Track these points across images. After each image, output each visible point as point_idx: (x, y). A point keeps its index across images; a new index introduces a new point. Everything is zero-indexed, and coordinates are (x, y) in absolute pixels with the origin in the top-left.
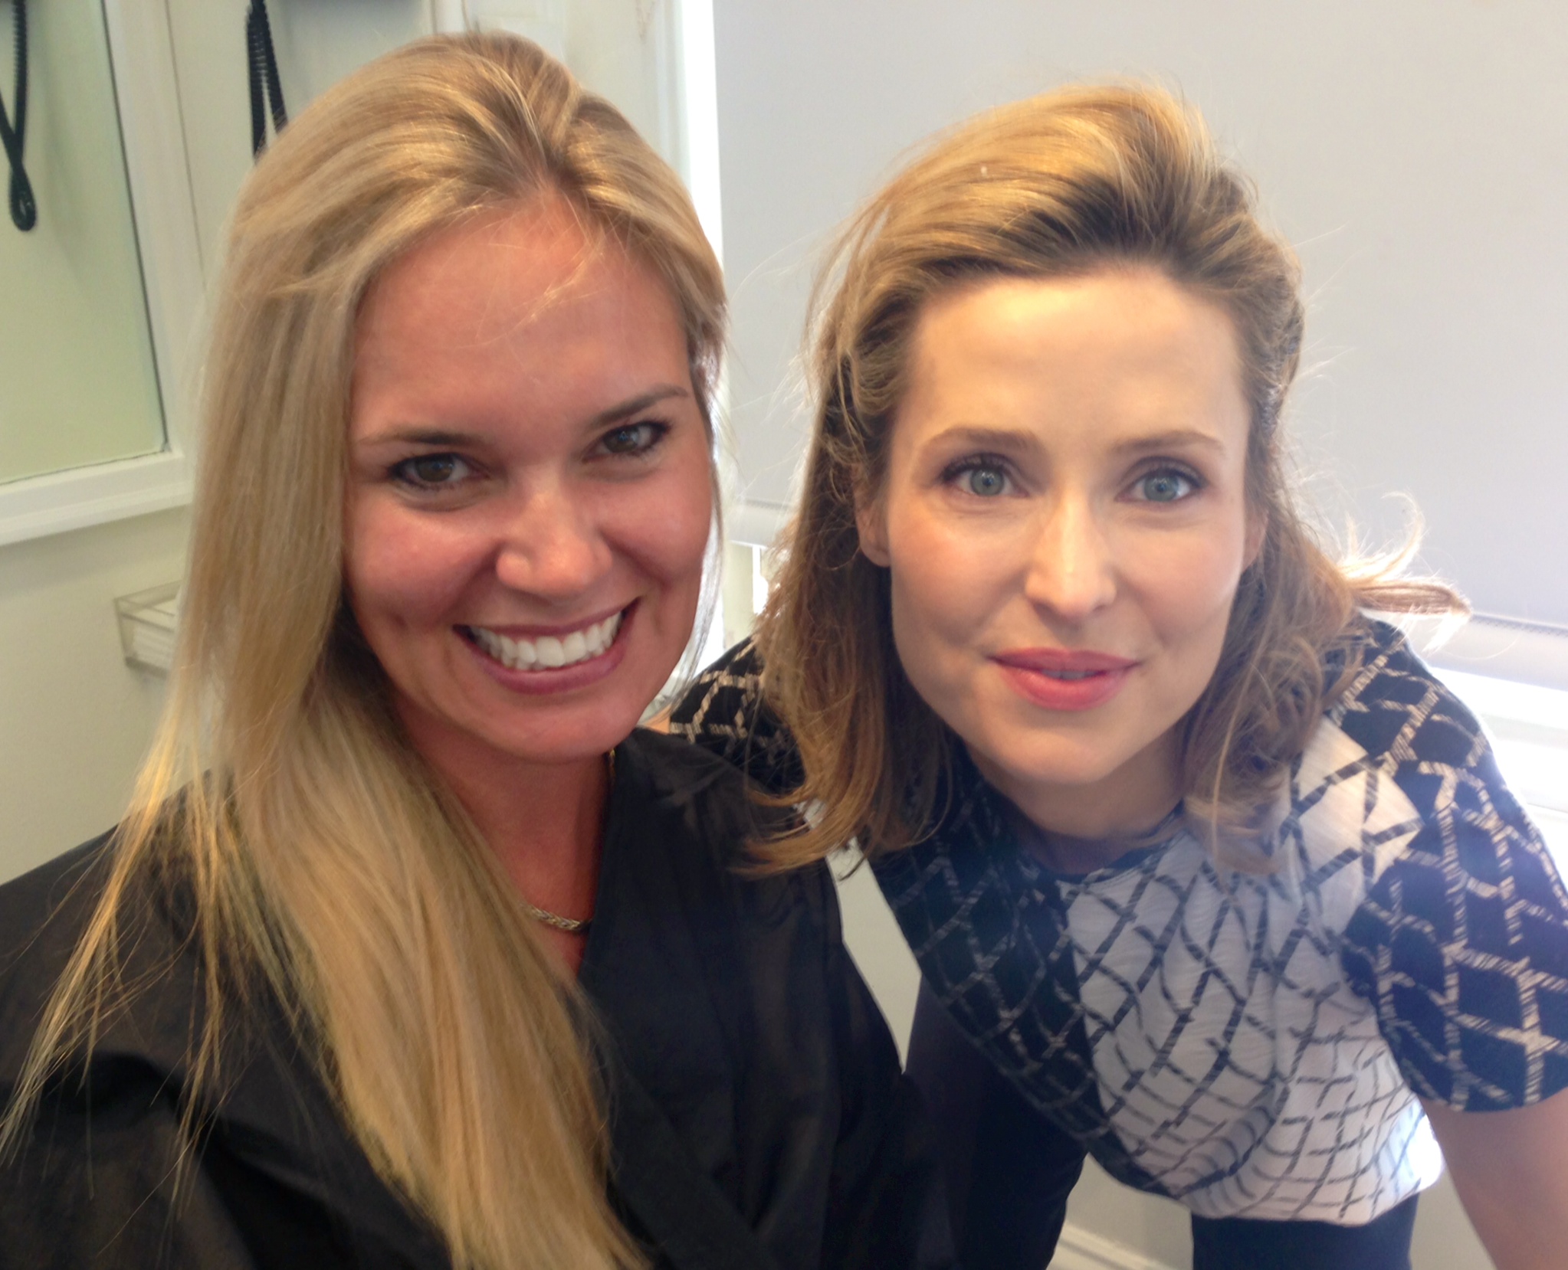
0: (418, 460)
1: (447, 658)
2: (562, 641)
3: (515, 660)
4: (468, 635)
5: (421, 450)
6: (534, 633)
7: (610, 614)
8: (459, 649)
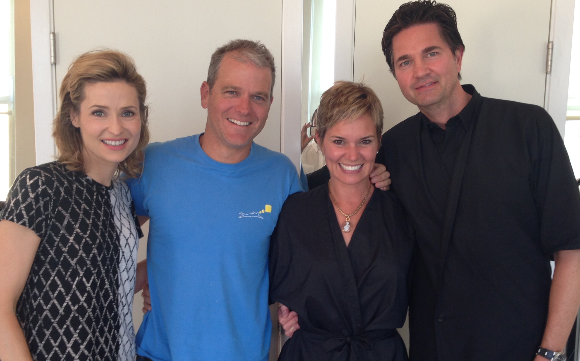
0: (338, 141)
1: (336, 167)
2: (352, 167)
3: (346, 169)
4: (339, 164)
5: (338, 139)
6: (348, 165)
7: (360, 164)
8: (338, 166)
